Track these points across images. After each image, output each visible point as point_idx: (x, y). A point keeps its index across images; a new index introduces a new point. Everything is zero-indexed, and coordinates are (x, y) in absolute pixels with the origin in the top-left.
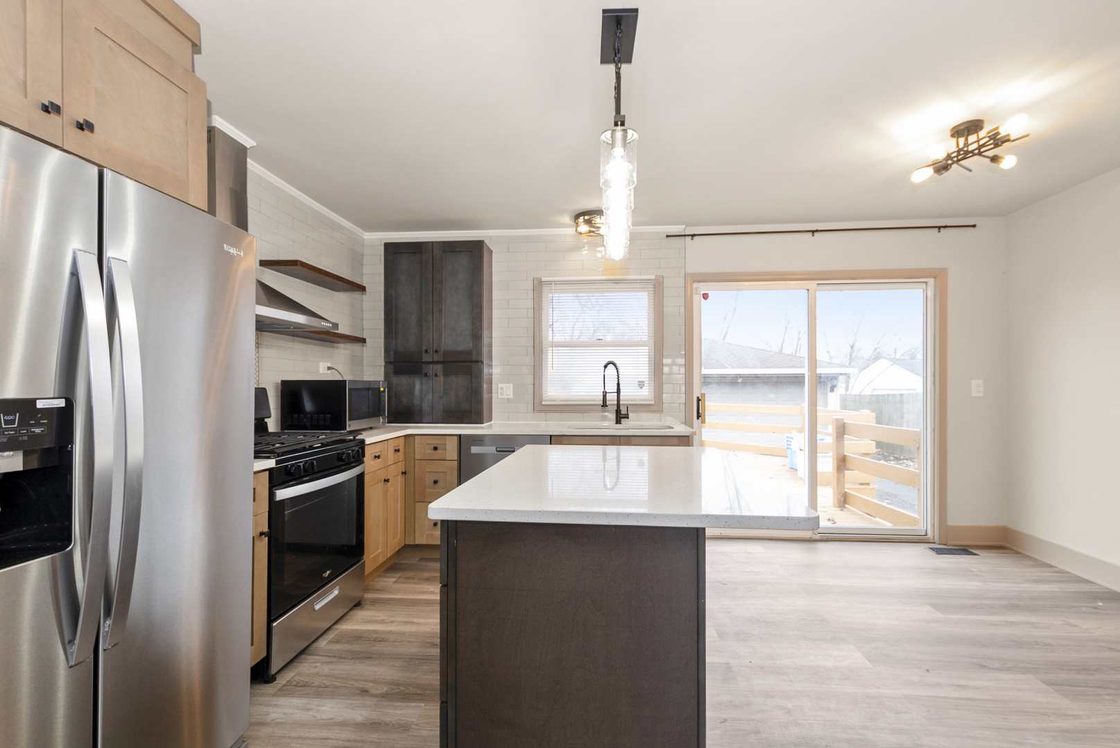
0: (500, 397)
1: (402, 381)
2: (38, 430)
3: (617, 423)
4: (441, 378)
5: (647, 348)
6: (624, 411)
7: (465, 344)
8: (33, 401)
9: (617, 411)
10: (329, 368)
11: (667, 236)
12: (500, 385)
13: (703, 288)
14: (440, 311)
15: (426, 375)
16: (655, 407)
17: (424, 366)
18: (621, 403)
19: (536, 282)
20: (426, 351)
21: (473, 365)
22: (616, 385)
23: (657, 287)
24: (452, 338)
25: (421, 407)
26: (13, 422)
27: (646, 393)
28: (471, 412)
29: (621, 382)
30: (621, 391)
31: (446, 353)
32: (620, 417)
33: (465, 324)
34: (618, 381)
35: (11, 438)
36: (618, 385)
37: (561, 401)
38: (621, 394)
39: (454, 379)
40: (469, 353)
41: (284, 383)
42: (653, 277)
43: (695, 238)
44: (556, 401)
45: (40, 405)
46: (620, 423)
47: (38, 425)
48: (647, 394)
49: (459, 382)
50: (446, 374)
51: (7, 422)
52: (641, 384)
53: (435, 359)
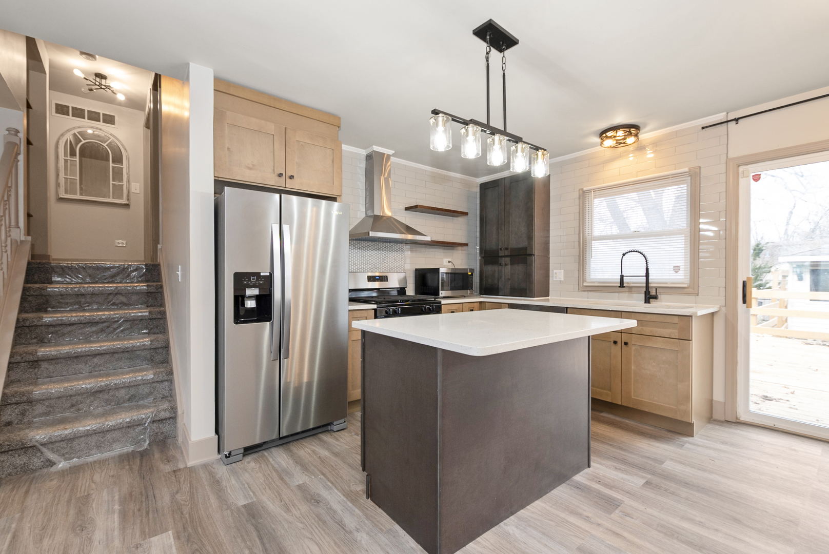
0: (554, 279)
1: (489, 269)
2: (261, 282)
3: (645, 302)
4: (509, 267)
5: (683, 235)
6: (653, 293)
7: (523, 244)
8: (260, 273)
9: (645, 292)
10: (449, 262)
11: (703, 128)
12: (555, 271)
13: (753, 169)
14: (509, 222)
15: (500, 265)
16: (690, 290)
17: (500, 259)
18: (650, 285)
19: (581, 192)
20: (501, 249)
21: (528, 257)
22: (645, 270)
23: (694, 178)
24: (515, 241)
25: (498, 285)
26: (254, 279)
27: (681, 277)
28: (526, 289)
29: (650, 267)
30: (650, 275)
31: (513, 250)
32: (649, 297)
33: (523, 229)
34: (647, 266)
35: (254, 284)
36: (647, 270)
37: (599, 283)
38: (650, 278)
39: (517, 267)
40: (525, 249)
41: (416, 270)
42: (686, 169)
43: (740, 121)
44: (594, 283)
45: (262, 274)
46: (649, 303)
47: (261, 280)
48: (683, 277)
49: (519, 268)
50: (512, 264)
51: (253, 279)
52: (677, 269)
53: (506, 254)
